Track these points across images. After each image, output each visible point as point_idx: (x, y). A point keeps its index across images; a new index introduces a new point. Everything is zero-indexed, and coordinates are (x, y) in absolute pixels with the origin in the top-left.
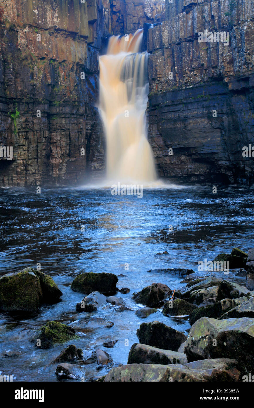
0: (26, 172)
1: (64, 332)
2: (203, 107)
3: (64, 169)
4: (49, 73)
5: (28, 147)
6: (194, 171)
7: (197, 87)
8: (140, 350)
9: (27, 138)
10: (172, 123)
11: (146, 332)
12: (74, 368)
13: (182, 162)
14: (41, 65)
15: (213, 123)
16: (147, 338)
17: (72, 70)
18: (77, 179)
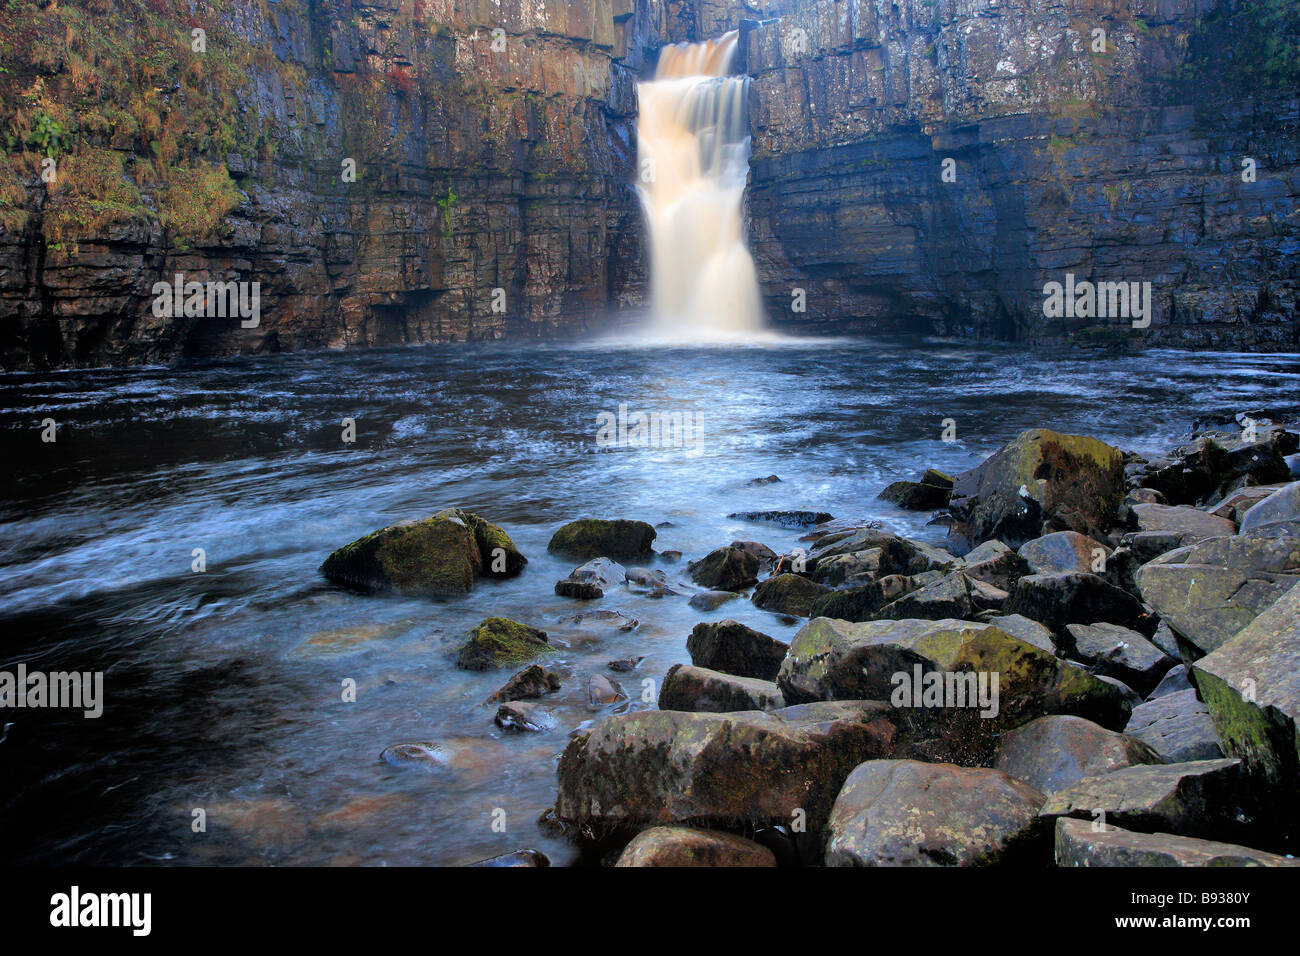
0: (472, 311)
1: (520, 638)
2: (875, 184)
3: (556, 308)
4: (523, 118)
5: (476, 265)
6: (855, 311)
7: (860, 144)
8: (688, 680)
9: (472, 247)
10: (804, 215)
11: (706, 643)
12: (536, 712)
13: (827, 293)
14: (507, 103)
15: (898, 214)
16: (707, 654)
17: (576, 111)
18: (585, 325)
